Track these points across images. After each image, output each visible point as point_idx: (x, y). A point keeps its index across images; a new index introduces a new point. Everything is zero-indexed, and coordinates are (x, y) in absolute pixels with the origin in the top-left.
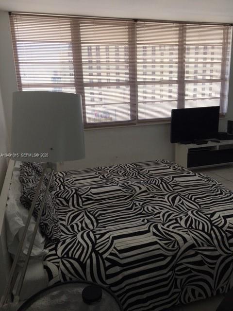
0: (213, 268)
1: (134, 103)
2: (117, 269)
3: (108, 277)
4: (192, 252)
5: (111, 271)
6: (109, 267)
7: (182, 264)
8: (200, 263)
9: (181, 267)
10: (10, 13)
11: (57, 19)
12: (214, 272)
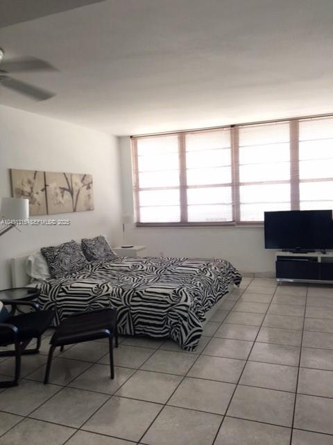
0: (190, 329)
1: (236, 204)
2: (139, 299)
3: (133, 301)
4: (184, 308)
5: (135, 299)
6: (135, 296)
7: (174, 312)
8: (185, 319)
9: (172, 313)
10: (131, 137)
11: (163, 138)
12: (189, 332)
